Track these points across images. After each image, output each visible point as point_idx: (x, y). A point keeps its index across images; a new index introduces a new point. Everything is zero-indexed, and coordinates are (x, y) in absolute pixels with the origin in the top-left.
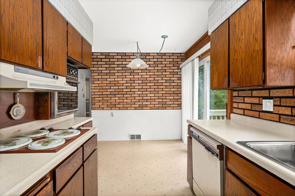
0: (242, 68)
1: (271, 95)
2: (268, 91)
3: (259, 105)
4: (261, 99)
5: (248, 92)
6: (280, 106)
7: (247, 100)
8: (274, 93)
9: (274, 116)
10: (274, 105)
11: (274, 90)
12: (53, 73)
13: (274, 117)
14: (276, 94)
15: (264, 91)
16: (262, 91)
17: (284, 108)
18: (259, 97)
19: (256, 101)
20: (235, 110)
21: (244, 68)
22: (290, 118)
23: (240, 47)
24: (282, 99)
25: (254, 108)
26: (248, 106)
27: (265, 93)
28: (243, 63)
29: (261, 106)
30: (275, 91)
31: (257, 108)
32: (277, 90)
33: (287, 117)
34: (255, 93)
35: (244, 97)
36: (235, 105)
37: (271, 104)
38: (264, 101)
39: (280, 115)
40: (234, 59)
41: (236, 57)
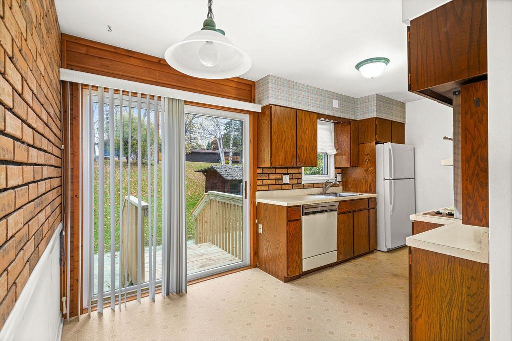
0: (307, 153)
1: (288, 172)
3: (281, 180)
5: (273, 169)
6: (292, 179)
7: (271, 176)
8: (290, 171)
10: (290, 179)
13: (290, 187)
15: (285, 169)
16: (283, 169)
17: (295, 180)
18: (281, 174)
19: (278, 176)
20: (259, 188)
23: (305, 138)
24: (294, 175)
25: (277, 183)
26: (273, 182)
27: (284, 171)
30: (290, 169)
31: (280, 182)
32: (292, 169)
33: (296, 185)
34: (278, 171)
35: (269, 174)
36: (259, 183)
37: (288, 178)
38: (284, 176)
39: (293, 184)
40: (301, 145)
41: (302, 144)
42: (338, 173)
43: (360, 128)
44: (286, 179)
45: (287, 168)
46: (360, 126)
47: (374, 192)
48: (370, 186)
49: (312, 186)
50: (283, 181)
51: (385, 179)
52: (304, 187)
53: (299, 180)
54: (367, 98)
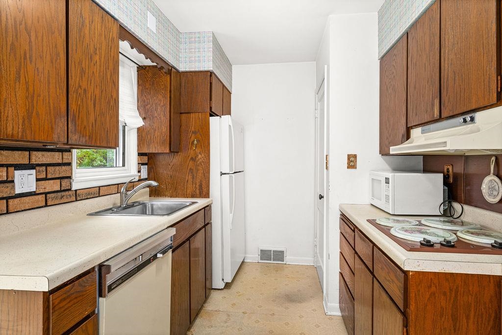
0: (95, 113)
1: (33, 161)
2: (27, 153)
3: (7, 185)
4: (11, 169)
6: (46, 179)
8: (39, 157)
9: (38, 198)
10: (38, 180)
11: (38, 152)
12: (457, 115)
13: (38, 201)
14: (41, 159)
15: (20, 152)
16: (14, 152)
17: (52, 181)
18: (8, 166)
21: (98, 114)
22: (59, 194)
23: (92, 72)
24: (49, 168)
27: (20, 157)
28: (97, 105)
29: (12, 184)
30: (39, 154)
31: (3, 191)
32: (43, 153)
33: (56, 194)
37: (33, 178)
38: (17, 173)
39: (46, 194)
40: (80, 86)
41: (84, 85)
42: (143, 164)
43: (183, 84)
44: (25, 181)
45: (30, 150)
46: (183, 82)
47: (207, 195)
48: (201, 186)
49: (97, 192)
50: (14, 187)
51: (222, 174)
52: (77, 196)
53: (65, 183)
54: (197, 35)
